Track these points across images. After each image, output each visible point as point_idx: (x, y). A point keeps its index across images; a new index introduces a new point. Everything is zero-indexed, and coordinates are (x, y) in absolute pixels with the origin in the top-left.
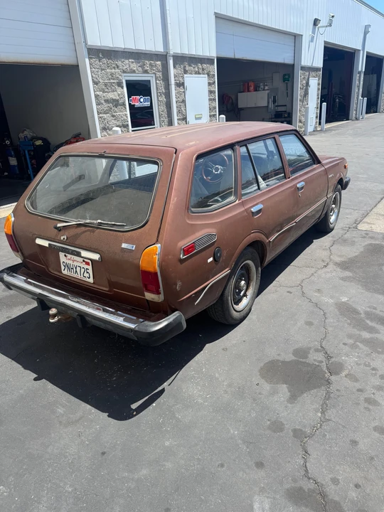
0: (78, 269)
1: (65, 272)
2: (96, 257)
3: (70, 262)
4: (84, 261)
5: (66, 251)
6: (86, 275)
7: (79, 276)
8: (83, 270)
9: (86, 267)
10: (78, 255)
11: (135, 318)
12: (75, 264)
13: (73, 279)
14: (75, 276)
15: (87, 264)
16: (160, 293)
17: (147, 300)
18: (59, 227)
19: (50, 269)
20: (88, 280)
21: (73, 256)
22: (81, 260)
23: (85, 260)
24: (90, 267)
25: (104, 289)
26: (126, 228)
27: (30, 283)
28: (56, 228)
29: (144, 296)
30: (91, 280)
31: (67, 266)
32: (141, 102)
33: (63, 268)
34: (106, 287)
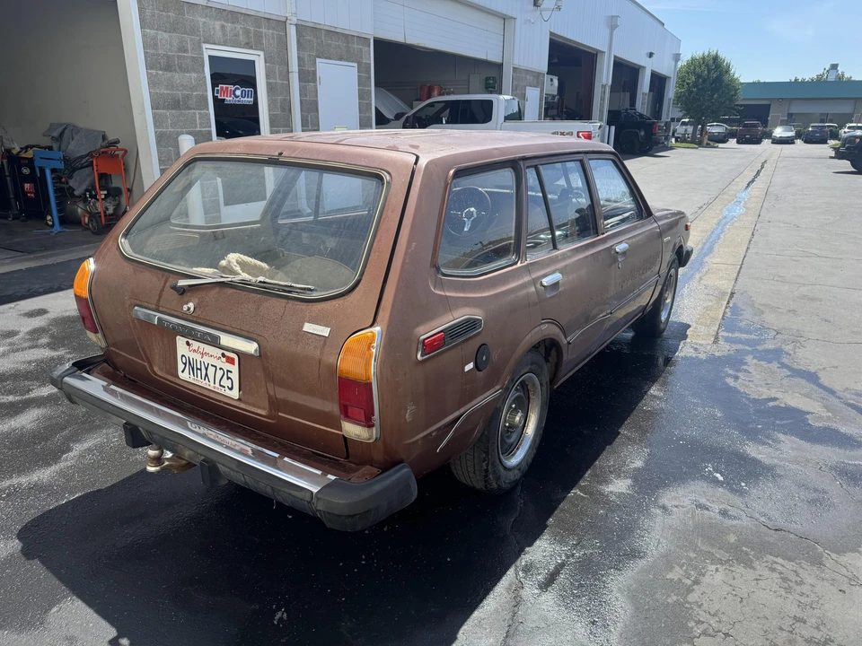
0: (211, 370)
1: (185, 376)
2: (250, 347)
3: (197, 357)
4: (223, 355)
5: (190, 334)
6: (226, 383)
7: (210, 385)
8: (220, 373)
9: (227, 366)
10: (214, 342)
11: (319, 472)
12: (207, 360)
13: (198, 390)
14: (204, 383)
15: (231, 361)
16: (372, 426)
17: (345, 438)
18: (182, 287)
19: (156, 369)
20: (228, 393)
21: (202, 345)
22: (219, 352)
23: (227, 353)
24: (235, 369)
25: (259, 411)
26: (315, 295)
27: (113, 393)
28: (175, 288)
29: (340, 428)
30: (235, 394)
31: (189, 364)
32: (235, 95)
33: (181, 366)
34: (264, 409)
